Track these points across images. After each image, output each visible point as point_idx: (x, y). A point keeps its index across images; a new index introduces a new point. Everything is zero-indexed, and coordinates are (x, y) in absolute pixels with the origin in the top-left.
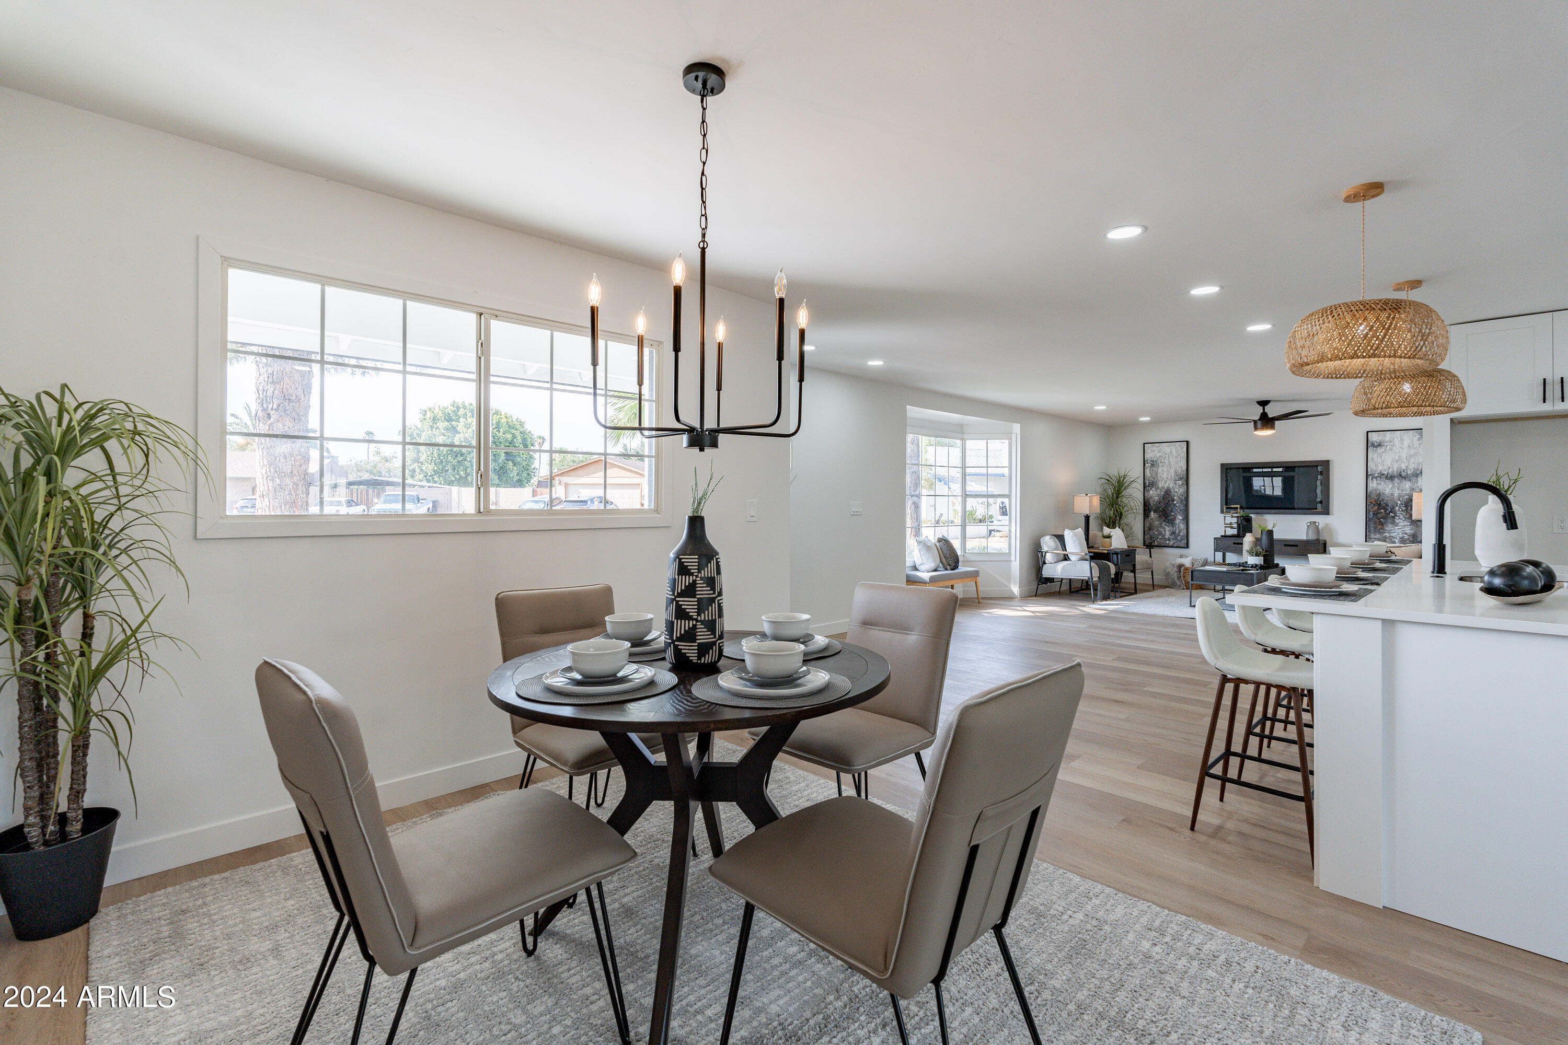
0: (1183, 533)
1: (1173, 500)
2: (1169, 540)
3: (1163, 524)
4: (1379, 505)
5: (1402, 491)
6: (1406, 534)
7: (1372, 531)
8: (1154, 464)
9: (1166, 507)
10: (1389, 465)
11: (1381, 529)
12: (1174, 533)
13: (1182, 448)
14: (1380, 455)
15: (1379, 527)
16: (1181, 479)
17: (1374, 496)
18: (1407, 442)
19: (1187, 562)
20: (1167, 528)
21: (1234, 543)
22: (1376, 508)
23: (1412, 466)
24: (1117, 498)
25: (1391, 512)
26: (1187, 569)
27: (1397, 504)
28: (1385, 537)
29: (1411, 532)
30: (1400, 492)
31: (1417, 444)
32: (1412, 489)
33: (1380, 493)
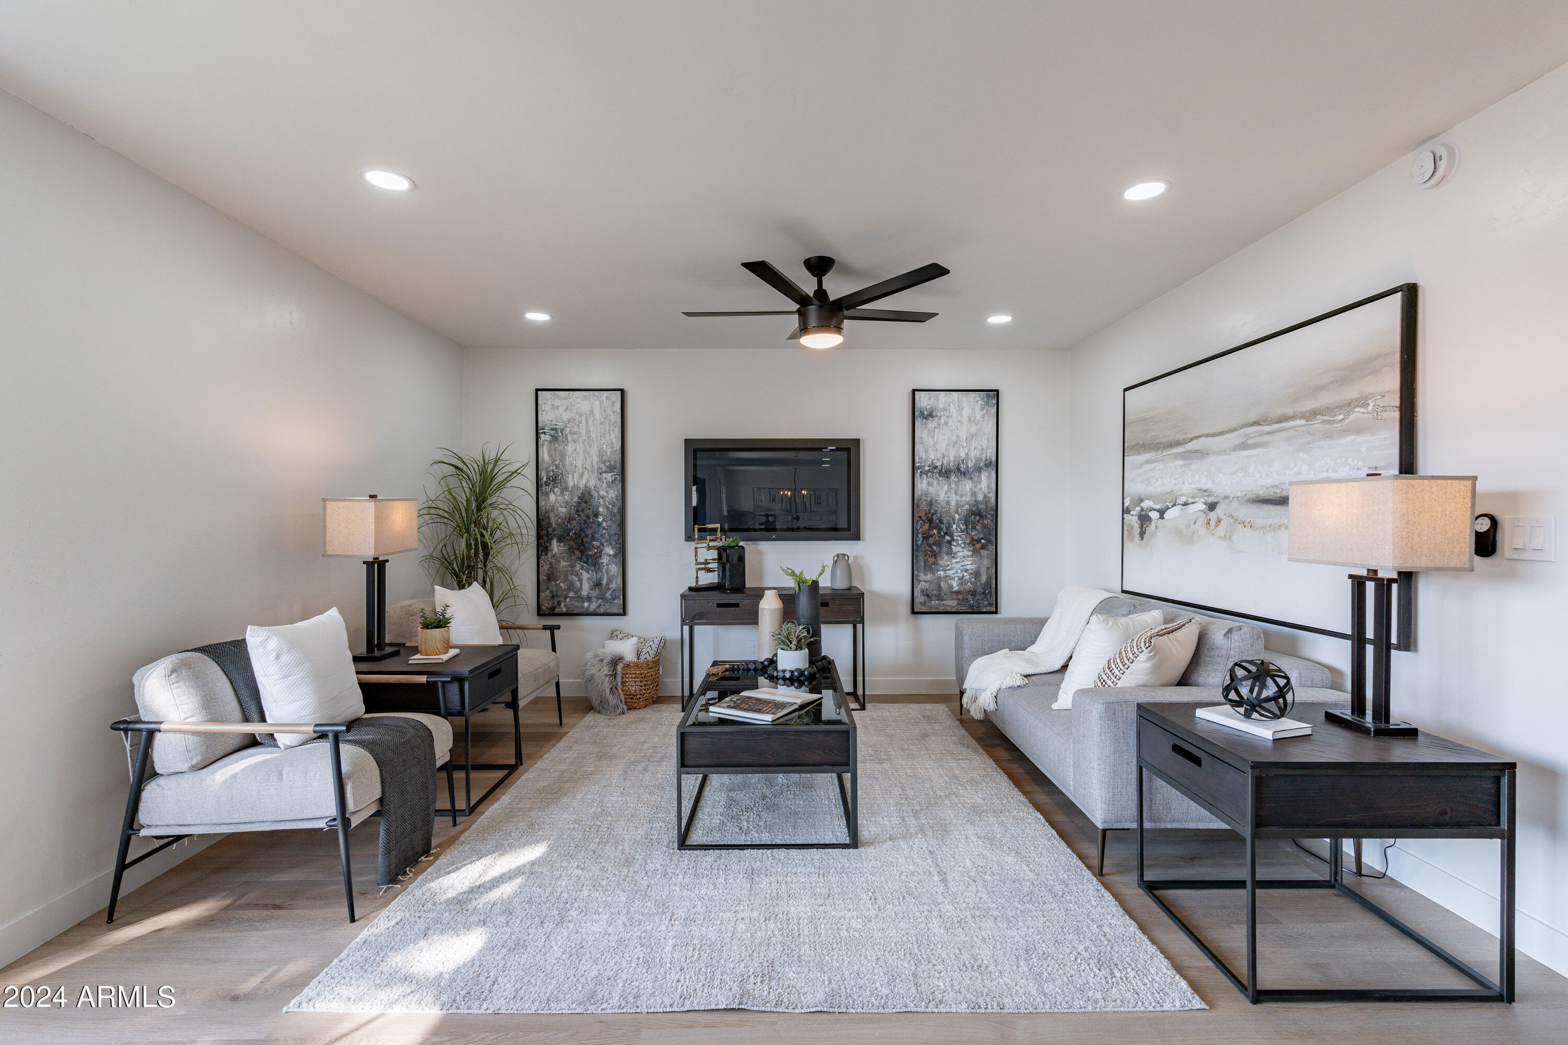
0: (616, 584)
1: (596, 515)
2: (589, 599)
3: (578, 567)
4: (931, 521)
5: (961, 496)
6: (966, 571)
7: (922, 568)
8: (557, 436)
9: (582, 530)
10: (944, 451)
11: (934, 563)
12: (598, 584)
13: (613, 404)
14: (931, 433)
15: (931, 560)
16: (611, 469)
17: (924, 506)
18: (966, 411)
19: (626, 649)
20: (585, 576)
21: (719, 605)
22: (927, 526)
23: (973, 454)
24: (479, 509)
25: (946, 534)
26: (627, 666)
27: (954, 519)
28: (939, 578)
29: (973, 567)
30: (958, 498)
31: (979, 414)
32: (974, 494)
33: (931, 501)
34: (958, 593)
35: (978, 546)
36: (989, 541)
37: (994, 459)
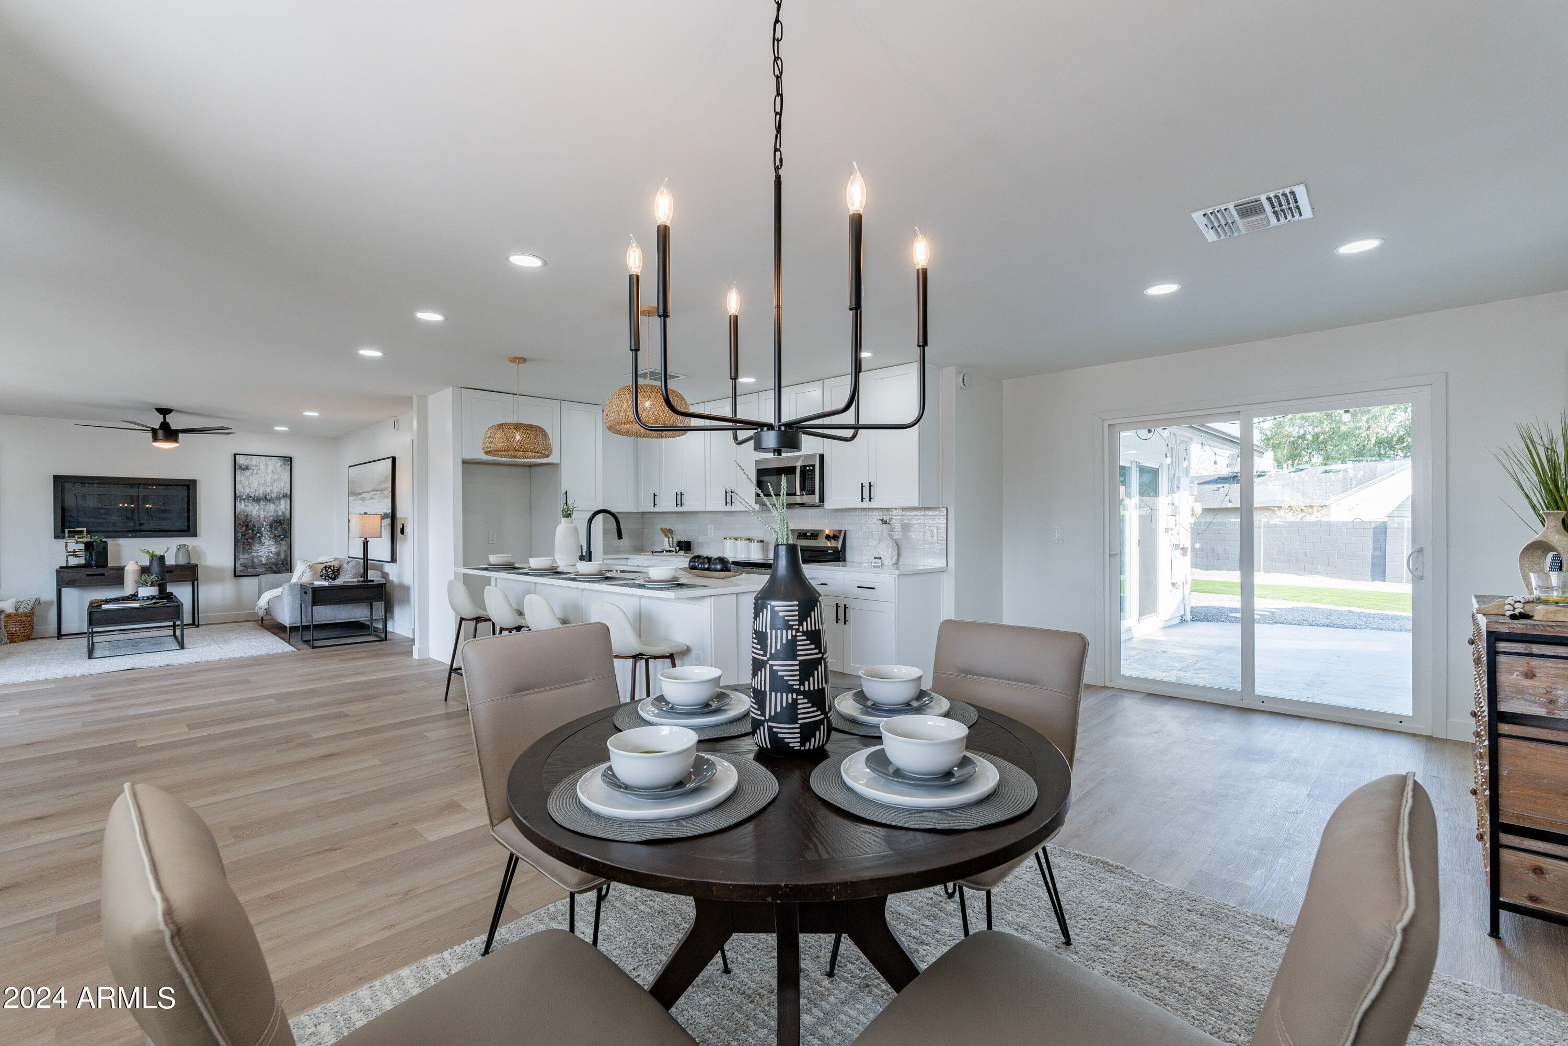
4: (247, 526)
5: (268, 512)
6: (271, 552)
7: (241, 552)
10: (256, 488)
11: (250, 549)
14: (247, 478)
15: (247, 547)
17: (242, 518)
18: (271, 467)
21: (86, 576)
22: (244, 529)
23: (275, 490)
25: (257, 533)
27: (263, 525)
28: (253, 557)
29: (275, 550)
30: (265, 514)
31: (279, 469)
32: (276, 511)
33: (247, 515)
34: (265, 564)
35: (279, 539)
36: (286, 536)
37: (289, 493)
